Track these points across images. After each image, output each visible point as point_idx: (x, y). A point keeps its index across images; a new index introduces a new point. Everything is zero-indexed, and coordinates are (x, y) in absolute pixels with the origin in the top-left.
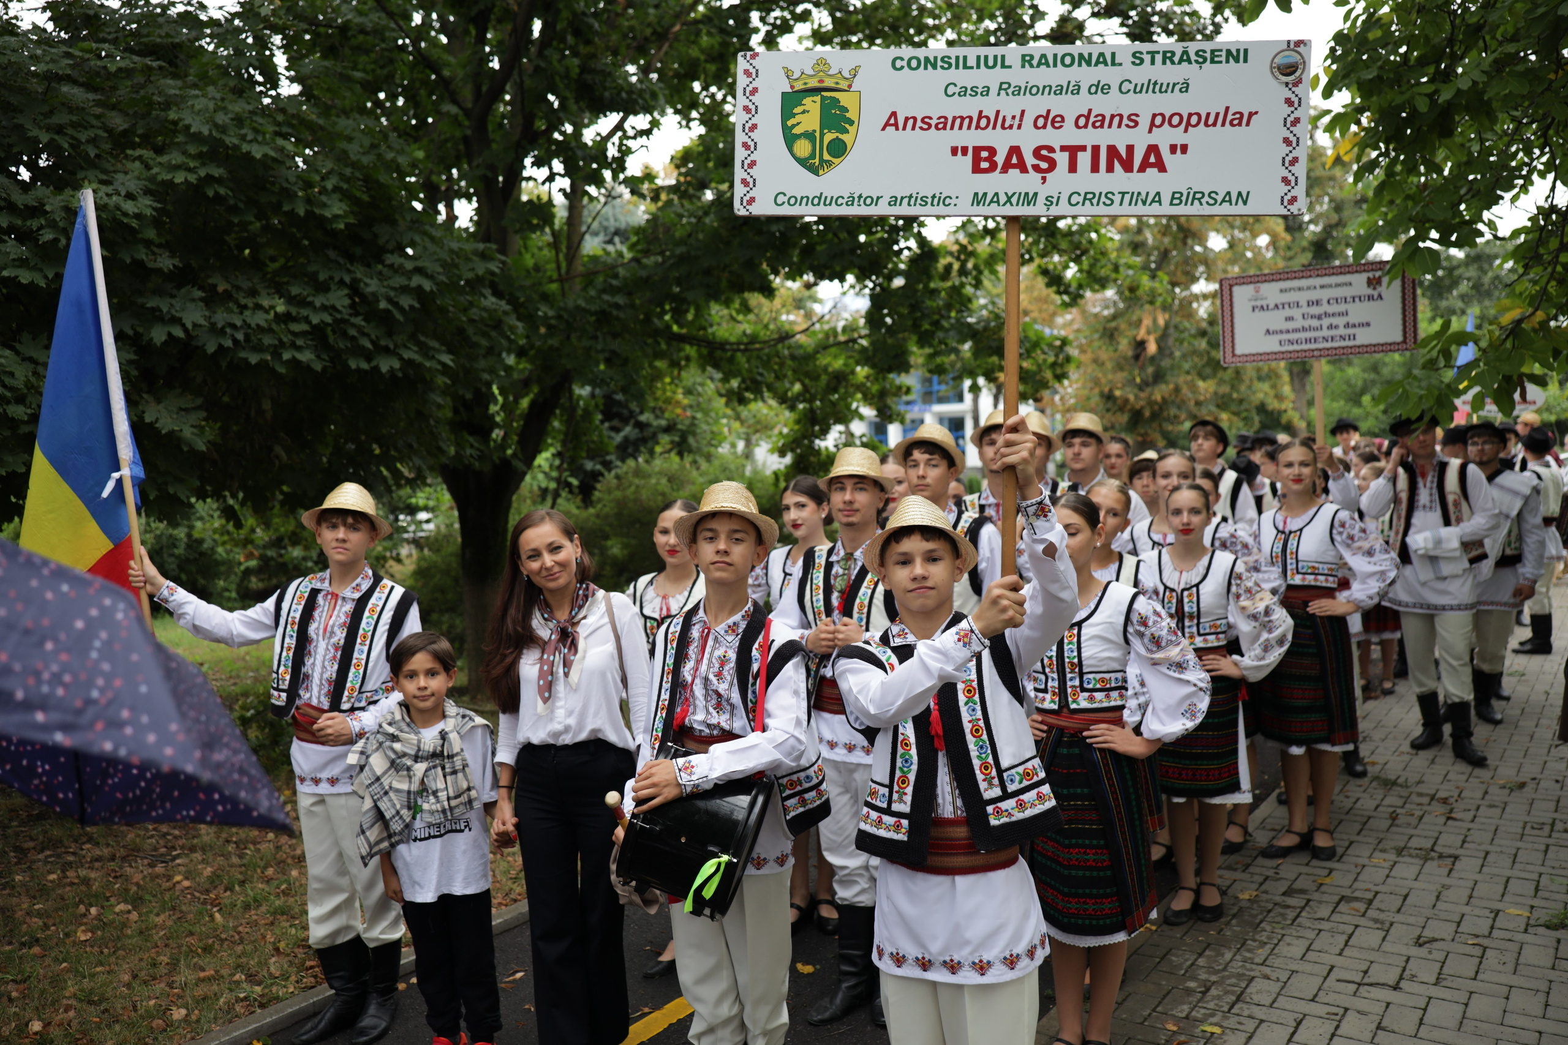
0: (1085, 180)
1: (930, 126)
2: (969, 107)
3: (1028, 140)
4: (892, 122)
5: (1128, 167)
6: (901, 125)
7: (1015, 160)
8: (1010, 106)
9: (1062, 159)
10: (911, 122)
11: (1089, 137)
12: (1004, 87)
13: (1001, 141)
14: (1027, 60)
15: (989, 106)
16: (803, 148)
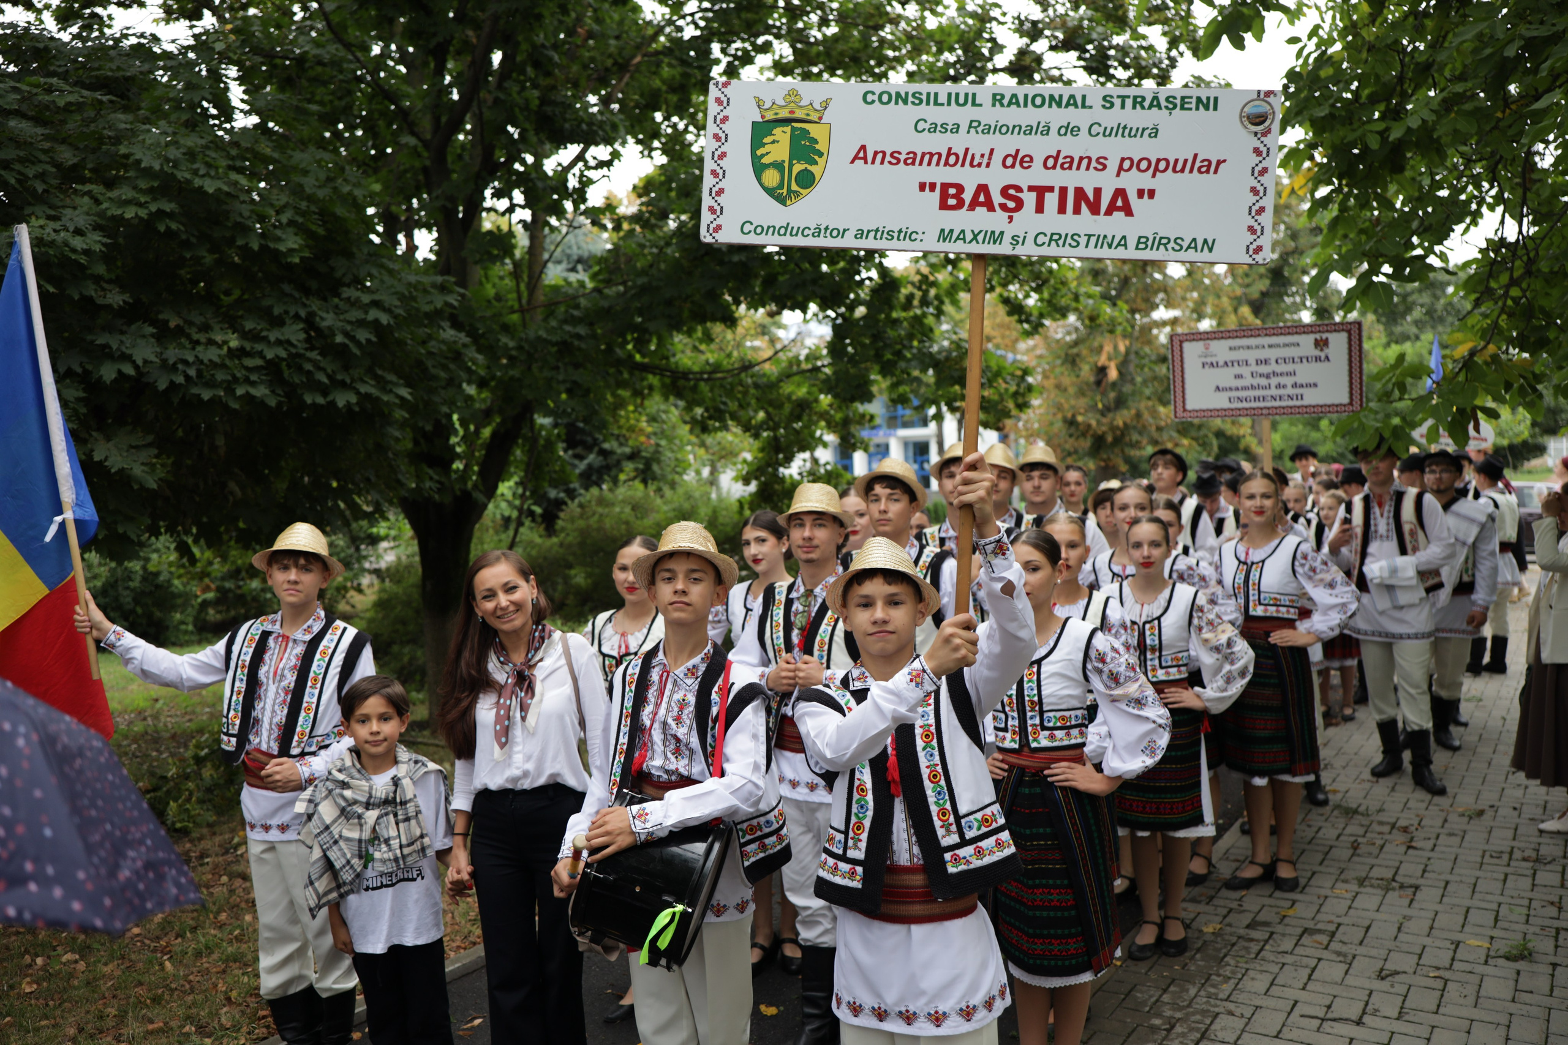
0: (1052, 220)
1: (899, 161)
2: (938, 143)
3: (996, 178)
4: (861, 155)
5: (1095, 209)
6: (870, 158)
7: (982, 198)
8: (979, 144)
9: (1030, 199)
10: (879, 157)
11: (1057, 178)
12: (975, 125)
13: (969, 179)
14: (997, 99)
15: (958, 143)
16: (771, 178)
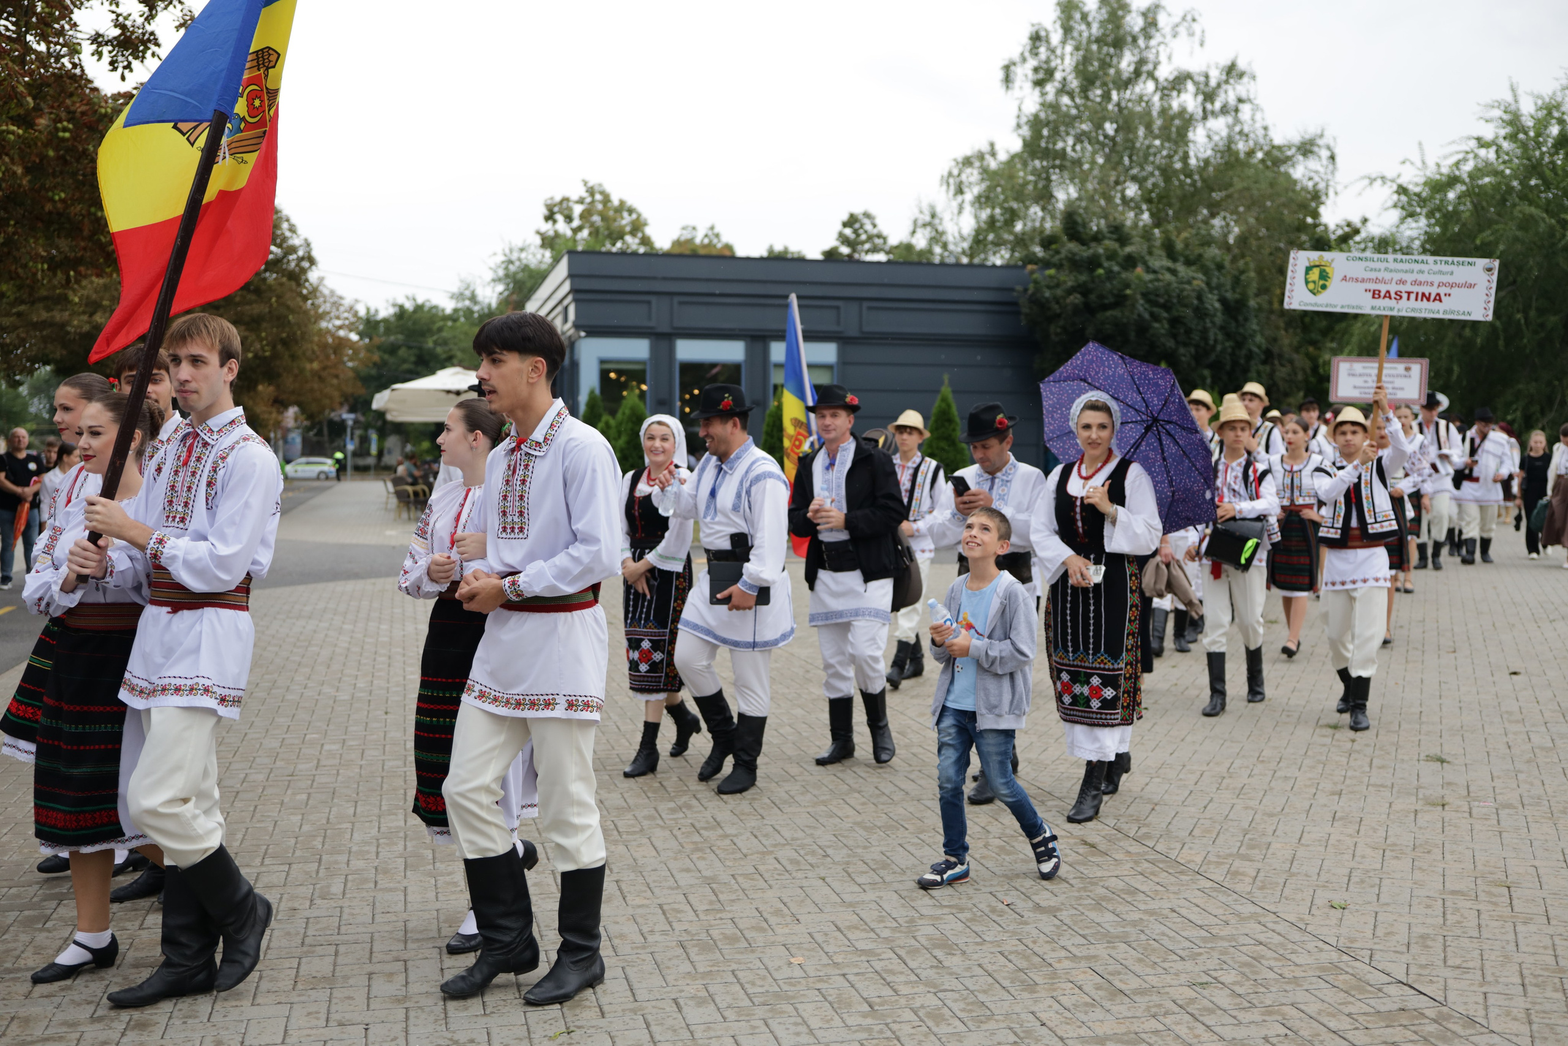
0: (1412, 303)
1: (1358, 281)
2: (1373, 275)
3: (1393, 289)
4: (1345, 279)
5: (1428, 299)
7: (1388, 295)
8: (1387, 276)
9: (1405, 296)
11: (1415, 289)
12: (1386, 269)
13: (1383, 288)
14: (1395, 260)
15: (1380, 275)
16: (1311, 286)
